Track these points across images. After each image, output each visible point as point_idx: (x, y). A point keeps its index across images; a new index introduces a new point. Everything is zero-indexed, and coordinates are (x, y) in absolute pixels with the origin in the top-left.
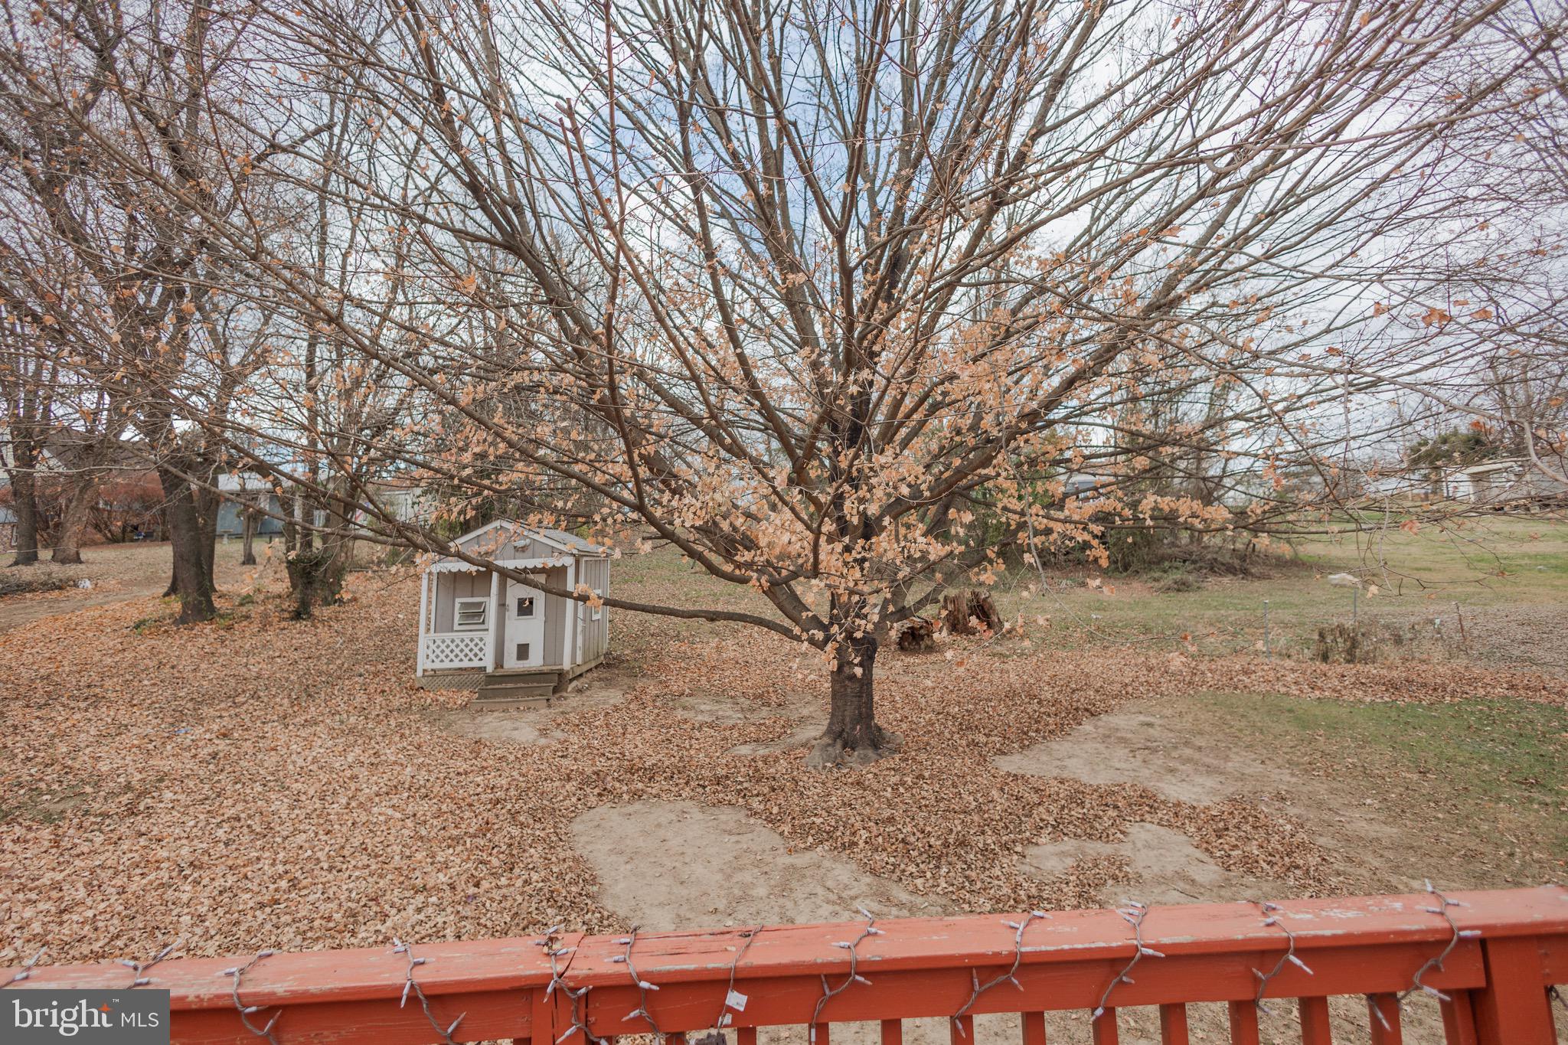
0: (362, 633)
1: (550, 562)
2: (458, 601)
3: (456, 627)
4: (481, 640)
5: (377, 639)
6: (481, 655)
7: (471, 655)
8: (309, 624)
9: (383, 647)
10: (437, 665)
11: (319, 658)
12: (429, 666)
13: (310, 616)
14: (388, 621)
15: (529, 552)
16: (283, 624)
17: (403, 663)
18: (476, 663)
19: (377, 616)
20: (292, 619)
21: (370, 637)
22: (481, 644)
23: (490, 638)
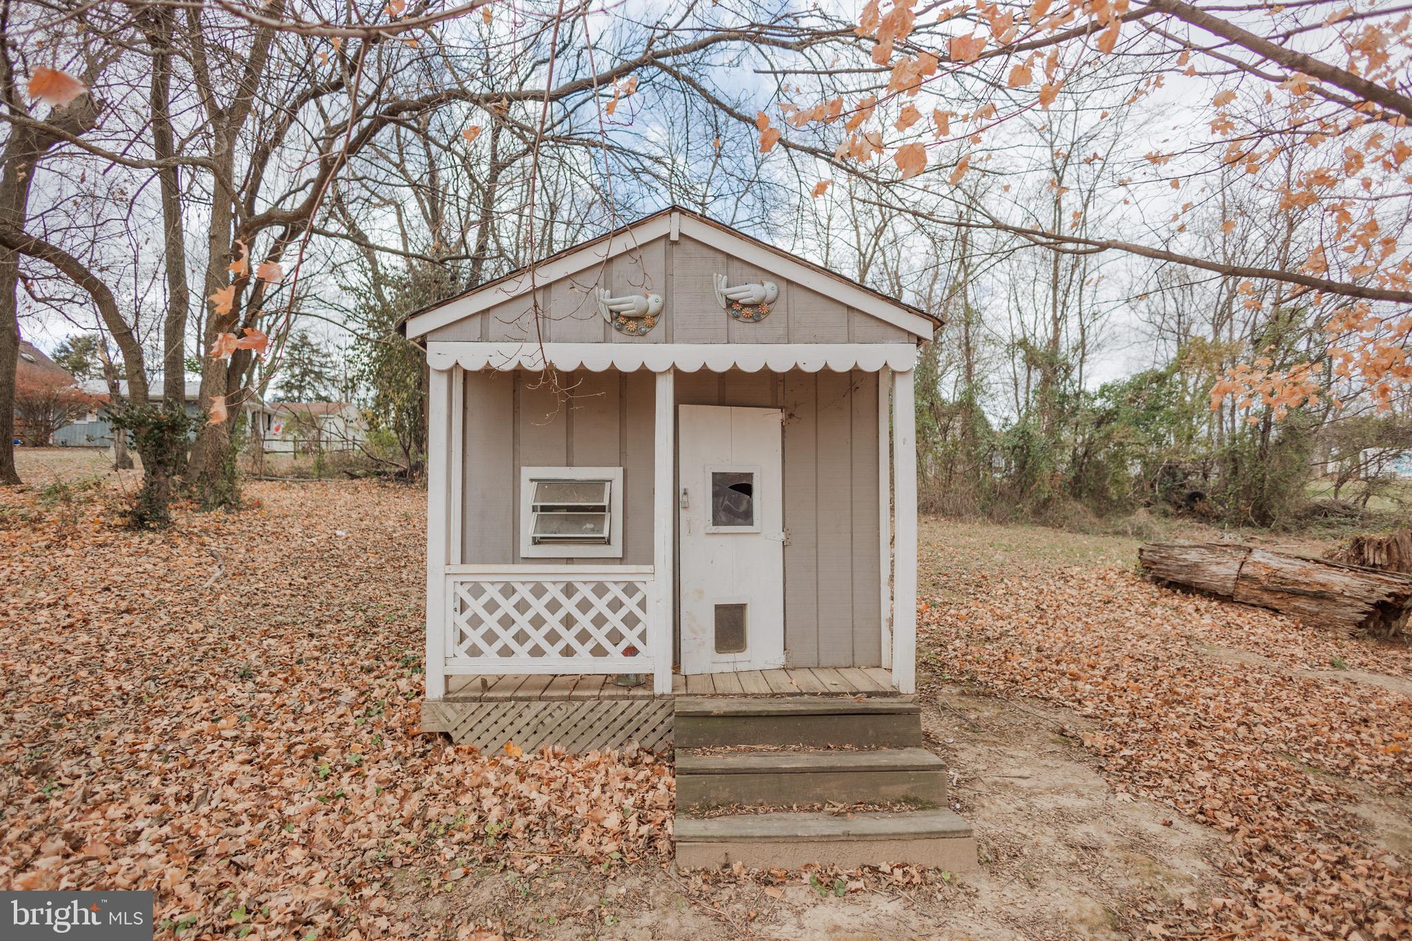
0: (266, 557)
1: (841, 357)
2: (528, 473)
3: (527, 549)
4: (630, 589)
5: (297, 573)
6: (631, 637)
7: (600, 636)
8: (159, 538)
9: (309, 593)
10: (491, 665)
11: (150, 613)
12: (466, 668)
13: (165, 523)
14: (319, 539)
15: (775, 321)
16: (107, 535)
17: (361, 633)
18: (617, 663)
19: (297, 530)
20: (127, 528)
21: (282, 566)
22: (631, 604)
23: (657, 587)
